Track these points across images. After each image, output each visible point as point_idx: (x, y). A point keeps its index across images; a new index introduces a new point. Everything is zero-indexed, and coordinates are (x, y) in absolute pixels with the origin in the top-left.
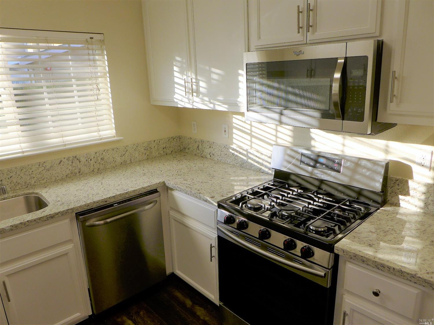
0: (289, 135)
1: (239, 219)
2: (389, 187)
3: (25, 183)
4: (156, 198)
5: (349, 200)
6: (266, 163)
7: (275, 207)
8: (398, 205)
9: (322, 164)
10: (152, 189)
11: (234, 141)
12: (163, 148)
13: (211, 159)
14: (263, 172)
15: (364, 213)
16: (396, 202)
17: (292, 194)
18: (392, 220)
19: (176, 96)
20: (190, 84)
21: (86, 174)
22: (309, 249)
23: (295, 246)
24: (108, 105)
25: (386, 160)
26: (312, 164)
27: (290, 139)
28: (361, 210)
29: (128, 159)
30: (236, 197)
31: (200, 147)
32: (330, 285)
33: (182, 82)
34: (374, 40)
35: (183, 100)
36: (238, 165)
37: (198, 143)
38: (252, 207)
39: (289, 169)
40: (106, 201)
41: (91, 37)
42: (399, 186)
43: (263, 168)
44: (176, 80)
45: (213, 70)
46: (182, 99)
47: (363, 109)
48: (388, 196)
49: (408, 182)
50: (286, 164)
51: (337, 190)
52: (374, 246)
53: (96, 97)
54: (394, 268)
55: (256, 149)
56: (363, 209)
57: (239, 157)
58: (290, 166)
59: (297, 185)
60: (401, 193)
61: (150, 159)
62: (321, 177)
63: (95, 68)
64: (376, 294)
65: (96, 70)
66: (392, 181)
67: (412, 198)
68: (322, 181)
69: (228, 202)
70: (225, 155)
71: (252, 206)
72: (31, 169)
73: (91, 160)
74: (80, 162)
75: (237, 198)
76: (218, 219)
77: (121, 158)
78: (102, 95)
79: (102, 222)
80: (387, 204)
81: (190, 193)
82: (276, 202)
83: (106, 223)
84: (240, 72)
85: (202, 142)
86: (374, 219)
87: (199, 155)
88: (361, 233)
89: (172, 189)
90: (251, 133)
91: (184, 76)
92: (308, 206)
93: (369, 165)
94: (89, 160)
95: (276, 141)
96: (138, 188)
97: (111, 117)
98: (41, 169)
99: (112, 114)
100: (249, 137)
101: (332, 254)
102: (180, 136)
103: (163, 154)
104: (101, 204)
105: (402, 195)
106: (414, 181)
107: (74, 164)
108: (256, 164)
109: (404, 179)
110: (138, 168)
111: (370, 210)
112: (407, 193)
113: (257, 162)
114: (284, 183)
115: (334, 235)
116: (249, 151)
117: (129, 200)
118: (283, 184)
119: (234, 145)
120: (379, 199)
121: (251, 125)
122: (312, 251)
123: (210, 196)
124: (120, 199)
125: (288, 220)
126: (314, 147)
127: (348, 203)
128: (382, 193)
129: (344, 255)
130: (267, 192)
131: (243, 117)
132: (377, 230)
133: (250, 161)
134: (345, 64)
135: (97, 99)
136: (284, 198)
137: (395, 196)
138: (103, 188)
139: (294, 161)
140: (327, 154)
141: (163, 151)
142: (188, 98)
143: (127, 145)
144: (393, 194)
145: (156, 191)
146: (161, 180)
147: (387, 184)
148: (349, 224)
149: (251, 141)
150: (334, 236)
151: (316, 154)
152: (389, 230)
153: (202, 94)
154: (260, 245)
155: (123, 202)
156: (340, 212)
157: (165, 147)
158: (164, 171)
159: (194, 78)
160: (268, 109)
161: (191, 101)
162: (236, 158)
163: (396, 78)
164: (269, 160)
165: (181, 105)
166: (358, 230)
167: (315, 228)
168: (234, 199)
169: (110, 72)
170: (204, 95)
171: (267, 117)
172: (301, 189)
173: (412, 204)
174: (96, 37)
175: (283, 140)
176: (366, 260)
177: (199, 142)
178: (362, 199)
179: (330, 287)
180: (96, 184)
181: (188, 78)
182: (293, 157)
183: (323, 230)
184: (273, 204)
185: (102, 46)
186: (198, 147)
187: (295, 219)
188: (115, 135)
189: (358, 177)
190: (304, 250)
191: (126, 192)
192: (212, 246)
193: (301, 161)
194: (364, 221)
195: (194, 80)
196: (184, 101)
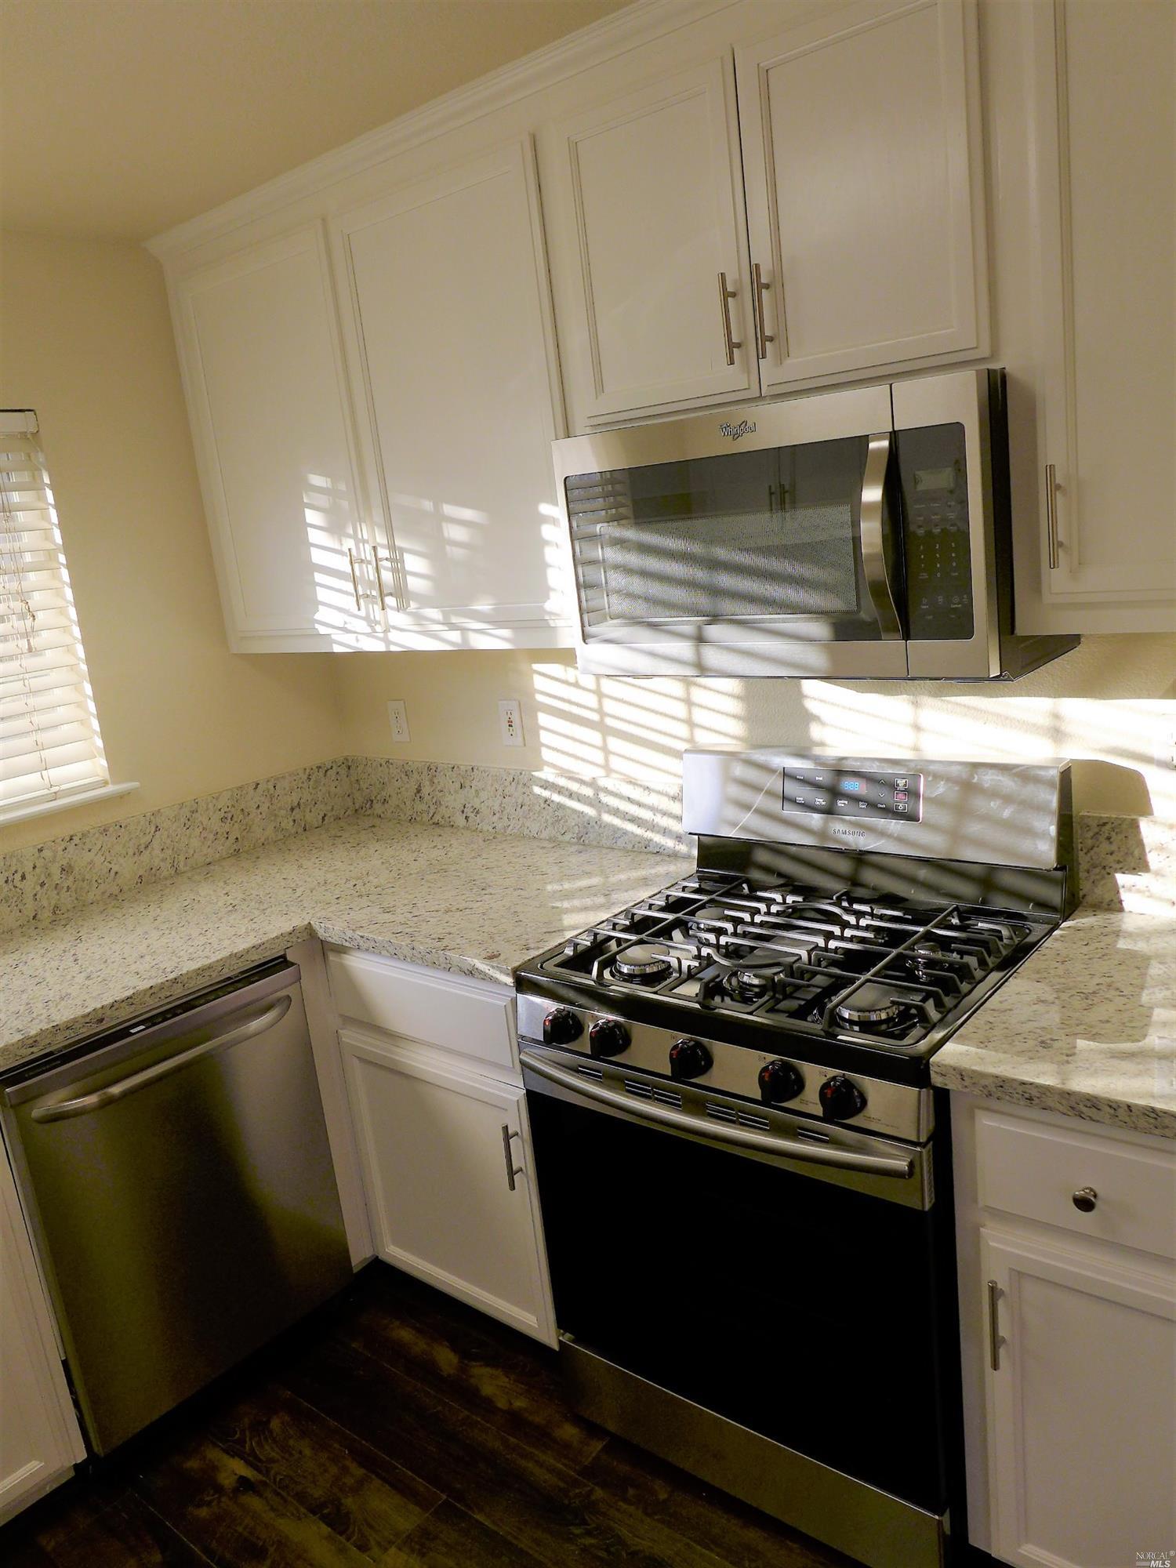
0: (735, 713)
1: (597, 1018)
2: (1082, 850)
4: (286, 987)
5: (956, 909)
6: (665, 818)
7: (716, 962)
8: (1118, 905)
9: (855, 799)
10: (269, 955)
11: (546, 754)
12: (292, 809)
13: (468, 829)
14: (659, 853)
15: (1012, 946)
16: (1107, 897)
17: (768, 913)
18: (1105, 958)
19: (322, 614)
20: (370, 567)
21: (11, 931)
22: (848, 1084)
23: (797, 1086)
24: (72, 667)
25: (1060, 760)
26: (820, 801)
27: (737, 728)
28: (1001, 938)
29: (164, 860)
30: (576, 945)
31: (426, 790)
32: (933, 1200)
33: (343, 564)
34: (976, 370)
35: (348, 626)
36: (567, 837)
37: (415, 775)
38: (636, 973)
39: (744, 829)
40: (101, 1020)
42: (1111, 843)
43: (657, 838)
44: (317, 557)
45: (449, 509)
46: (345, 623)
47: (965, 596)
48: (1081, 882)
49: (1138, 827)
50: (732, 812)
51: (913, 880)
52: (1056, 1045)
53: (23, 644)
54: (1129, 1107)
55: (625, 775)
56: (1005, 932)
57: (569, 808)
58: (747, 818)
59: (781, 881)
60: (1121, 865)
61: (247, 852)
62: (856, 844)
63: (13, 537)
64: (1085, 1204)
65: (17, 545)
66: (1087, 831)
67: (1158, 877)
68: (860, 858)
69: (550, 966)
70: (518, 809)
71: (637, 970)
73: (23, 877)
75: (580, 948)
76: (522, 1031)
77: (136, 858)
78: (44, 634)
79: (92, 1100)
80: (1080, 908)
81: (407, 951)
82: (718, 947)
83: (109, 1102)
84: (545, 509)
85: (432, 769)
86: (1046, 960)
87: (426, 818)
88: (1010, 1010)
89: (341, 950)
90: (602, 720)
91: (344, 539)
92: (827, 944)
93: (1007, 783)
94: (18, 877)
95: (691, 740)
96: (214, 958)
97: (86, 710)
99: (89, 701)
100: (595, 737)
101: (924, 1090)
102: (347, 760)
103: (293, 831)
104: (84, 1030)
105: (1124, 873)
106: (1155, 822)
108: (630, 827)
109: (1125, 819)
110: (205, 890)
111: (1028, 934)
112: (1139, 865)
113: (633, 820)
114: (735, 878)
115: (924, 1028)
116: (602, 782)
117: (188, 1006)
118: (730, 884)
119: (546, 768)
120: (1055, 896)
121: (600, 694)
122: (859, 1092)
123: (484, 954)
124: (154, 1005)
125: (766, 998)
126: (822, 744)
127: (955, 921)
128: (1059, 874)
129: (966, 1087)
130: (680, 915)
131: (570, 670)
132: (1061, 994)
133: (607, 818)
134: (893, 453)
135: (30, 650)
136: (740, 929)
137: (1103, 878)
138: (84, 975)
139: (759, 800)
140: (868, 764)
141: (291, 819)
142: (367, 618)
143: (157, 809)
144: (1097, 870)
145: (281, 962)
146: (298, 921)
147: (1074, 840)
148: (969, 987)
149: (604, 749)
150: (923, 1031)
151: (831, 765)
152: (1097, 987)
153: (418, 597)
154: (678, 1100)
155: (164, 1016)
156: (934, 952)
157: (299, 804)
158: (302, 889)
159: (383, 546)
160: (653, 626)
161: (378, 628)
162: (560, 813)
163: (1058, 487)
164: (675, 808)
165: (342, 644)
166: (1001, 1002)
167: (859, 1014)
168: (572, 953)
169: (67, 548)
170: (425, 601)
171: (653, 654)
172: (796, 891)
173: (1161, 899)
175: (716, 731)
176: (1038, 1095)
177: (420, 773)
178: (1000, 903)
179: (934, 1207)
180: (54, 964)
181: (361, 545)
182: (756, 788)
183: (884, 1016)
184: (705, 951)
185: (32, 454)
186: (419, 791)
187: (788, 992)
188: (107, 777)
189: (974, 828)
190: (833, 1093)
191: (172, 976)
192: (510, 1132)
193: (785, 798)
194: (1015, 972)
195: (383, 553)
196: (353, 629)
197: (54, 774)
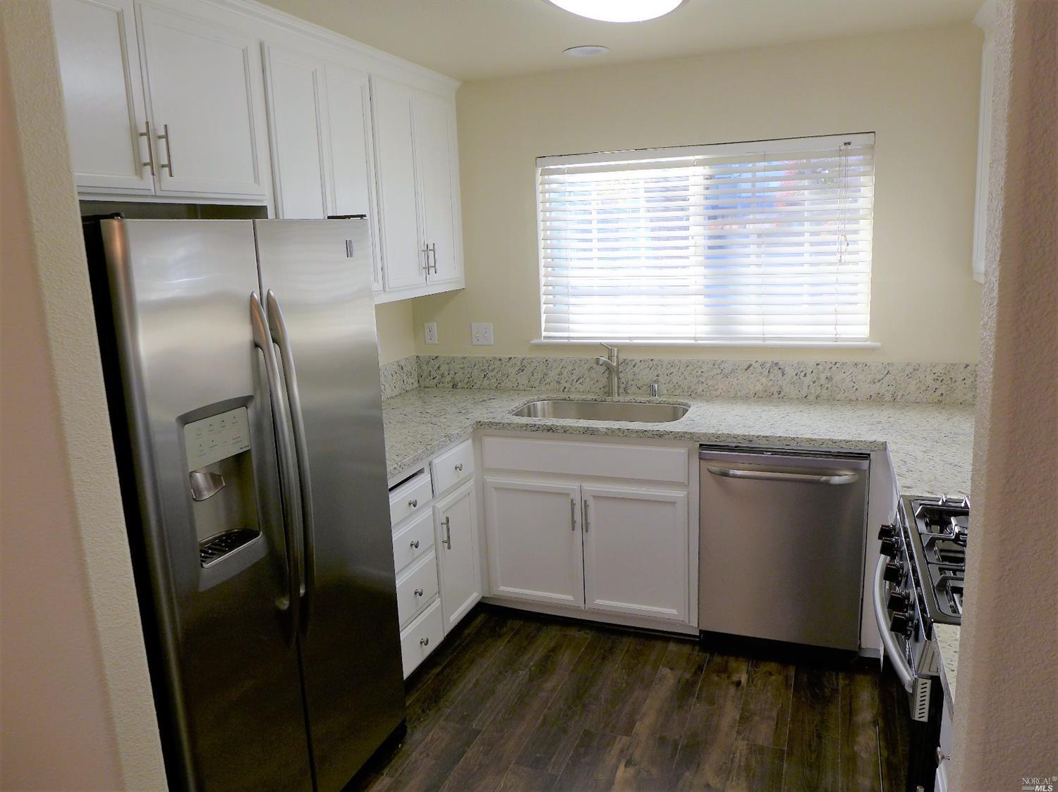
3: (689, 388)
21: (792, 399)
29: (888, 391)
40: (751, 441)
41: (847, 141)
61: (947, 404)
72: (700, 367)
73: (805, 375)
74: (783, 374)
77: (871, 385)
94: (803, 374)
98: (715, 372)
104: (740, 442)
107: (771, 376)
124: (778, 446)
135: (840, 261)
143: (892, 362)
146: (883, 439)
155: (783, 453)
174: (858, 141)
188: (867, 336)
197: (841, 329)
